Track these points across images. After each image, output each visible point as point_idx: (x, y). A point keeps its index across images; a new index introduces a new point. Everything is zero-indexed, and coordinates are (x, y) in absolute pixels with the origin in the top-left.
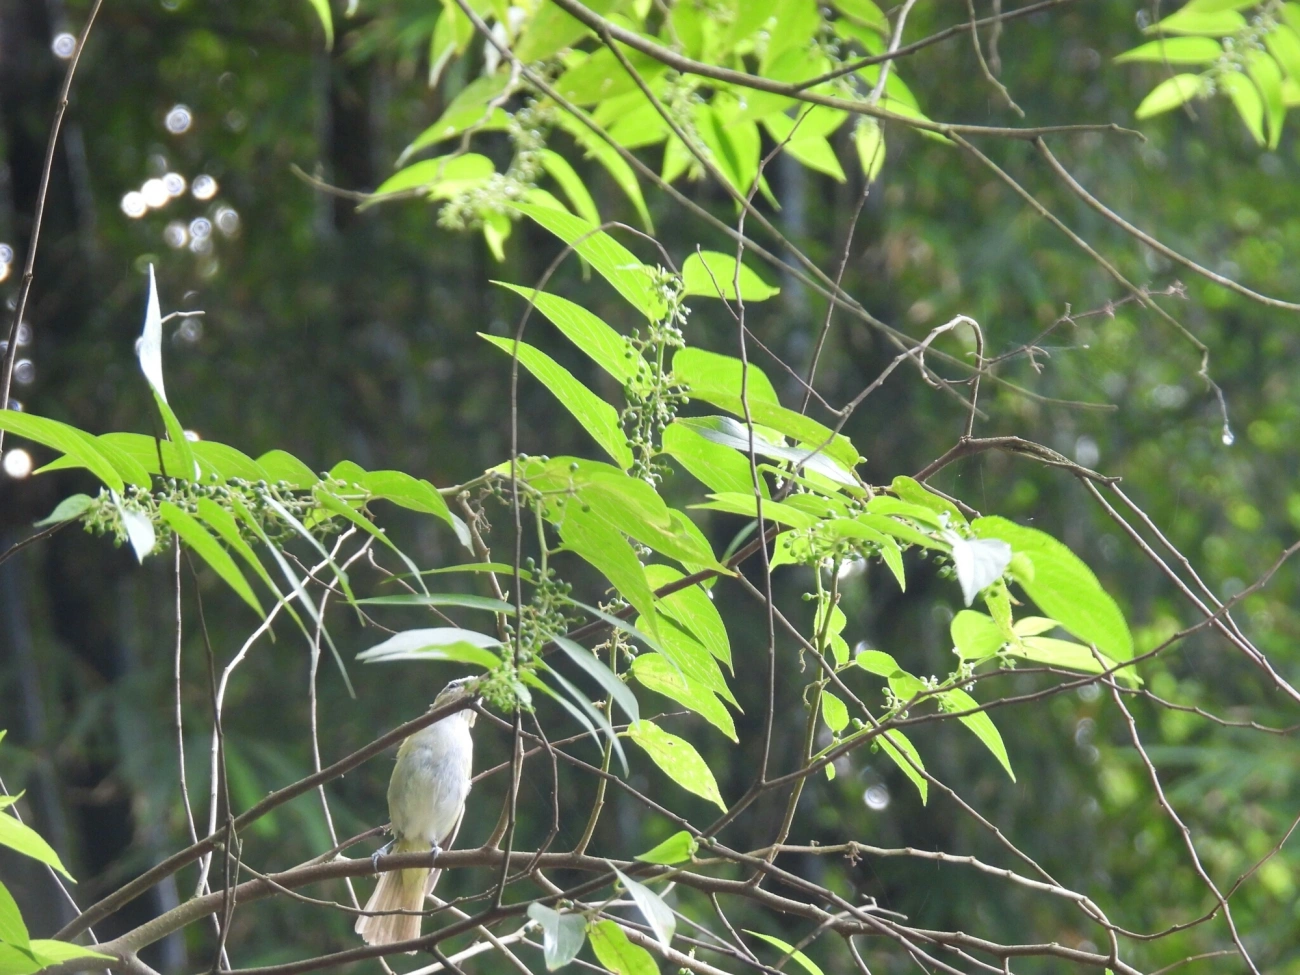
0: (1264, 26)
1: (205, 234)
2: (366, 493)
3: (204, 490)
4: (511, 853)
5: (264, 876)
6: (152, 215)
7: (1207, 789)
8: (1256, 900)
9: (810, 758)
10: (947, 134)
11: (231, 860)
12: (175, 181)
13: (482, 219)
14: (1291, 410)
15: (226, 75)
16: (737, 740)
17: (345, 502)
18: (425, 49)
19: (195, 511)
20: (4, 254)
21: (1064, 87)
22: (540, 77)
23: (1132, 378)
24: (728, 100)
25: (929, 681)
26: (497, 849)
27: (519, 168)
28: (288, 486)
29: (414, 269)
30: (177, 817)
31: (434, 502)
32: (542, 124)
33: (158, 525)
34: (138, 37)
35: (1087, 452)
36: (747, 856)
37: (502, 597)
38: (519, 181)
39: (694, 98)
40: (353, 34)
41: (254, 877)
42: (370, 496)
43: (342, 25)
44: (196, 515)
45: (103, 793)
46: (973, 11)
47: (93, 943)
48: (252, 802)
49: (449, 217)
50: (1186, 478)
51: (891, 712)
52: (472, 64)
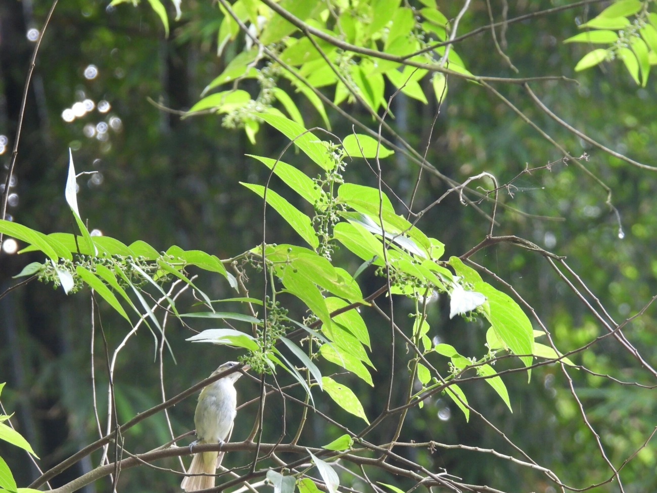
0: (640, 25)
1: (104, 130)
2: (184, 262)
3: (99, 260)
4: (260, 444)
5: (135, 456)
6: (77, 121)
7: (611, 410)
8: (635, 466)
9: (411, 397)
10: (479, 81)
11: (118, 447)
12: (89, 103)
13: (244, 123)
14: (653, 219)
15: (114, 50)
16: (373, 385)
17: (173, 267)
18: (215, 37)
19: (95, 271)
20: (3, 141)
21: (538, 55)
22: (273, 52)
23: (572, 203)
24: (368, 63)
25: (472, 360)
26: (252, 442)
27: (263, 97)
28: (144, 258)
29: (210, 148)
30: (91, 425)
31: (217, 266)
32: (275, 75)
33: (76, 278)
34: (70, 31)
35: (550, 240)
36: (379, 447)
37: (255, 315)
38: (263, 104)
39: (351, 62)
40: (178, 29)
41: (130, 456)
42: (186, 264)
43: (173, 25)
44: (95, 273)
45: (54, 413)
46: (492, 19)
47: (49, 489)
48: (129, 418)
49: (228, 122)
50: (599, 253)
51: (452, 374)
52: (239, 44)
